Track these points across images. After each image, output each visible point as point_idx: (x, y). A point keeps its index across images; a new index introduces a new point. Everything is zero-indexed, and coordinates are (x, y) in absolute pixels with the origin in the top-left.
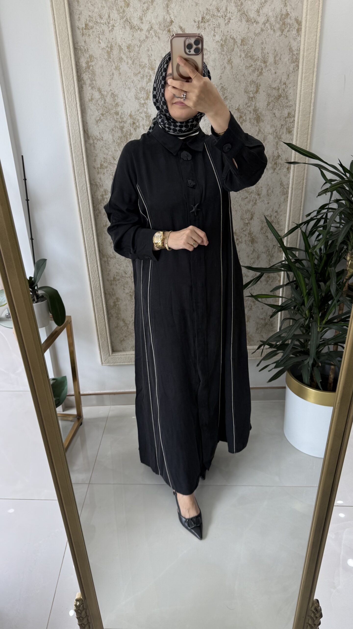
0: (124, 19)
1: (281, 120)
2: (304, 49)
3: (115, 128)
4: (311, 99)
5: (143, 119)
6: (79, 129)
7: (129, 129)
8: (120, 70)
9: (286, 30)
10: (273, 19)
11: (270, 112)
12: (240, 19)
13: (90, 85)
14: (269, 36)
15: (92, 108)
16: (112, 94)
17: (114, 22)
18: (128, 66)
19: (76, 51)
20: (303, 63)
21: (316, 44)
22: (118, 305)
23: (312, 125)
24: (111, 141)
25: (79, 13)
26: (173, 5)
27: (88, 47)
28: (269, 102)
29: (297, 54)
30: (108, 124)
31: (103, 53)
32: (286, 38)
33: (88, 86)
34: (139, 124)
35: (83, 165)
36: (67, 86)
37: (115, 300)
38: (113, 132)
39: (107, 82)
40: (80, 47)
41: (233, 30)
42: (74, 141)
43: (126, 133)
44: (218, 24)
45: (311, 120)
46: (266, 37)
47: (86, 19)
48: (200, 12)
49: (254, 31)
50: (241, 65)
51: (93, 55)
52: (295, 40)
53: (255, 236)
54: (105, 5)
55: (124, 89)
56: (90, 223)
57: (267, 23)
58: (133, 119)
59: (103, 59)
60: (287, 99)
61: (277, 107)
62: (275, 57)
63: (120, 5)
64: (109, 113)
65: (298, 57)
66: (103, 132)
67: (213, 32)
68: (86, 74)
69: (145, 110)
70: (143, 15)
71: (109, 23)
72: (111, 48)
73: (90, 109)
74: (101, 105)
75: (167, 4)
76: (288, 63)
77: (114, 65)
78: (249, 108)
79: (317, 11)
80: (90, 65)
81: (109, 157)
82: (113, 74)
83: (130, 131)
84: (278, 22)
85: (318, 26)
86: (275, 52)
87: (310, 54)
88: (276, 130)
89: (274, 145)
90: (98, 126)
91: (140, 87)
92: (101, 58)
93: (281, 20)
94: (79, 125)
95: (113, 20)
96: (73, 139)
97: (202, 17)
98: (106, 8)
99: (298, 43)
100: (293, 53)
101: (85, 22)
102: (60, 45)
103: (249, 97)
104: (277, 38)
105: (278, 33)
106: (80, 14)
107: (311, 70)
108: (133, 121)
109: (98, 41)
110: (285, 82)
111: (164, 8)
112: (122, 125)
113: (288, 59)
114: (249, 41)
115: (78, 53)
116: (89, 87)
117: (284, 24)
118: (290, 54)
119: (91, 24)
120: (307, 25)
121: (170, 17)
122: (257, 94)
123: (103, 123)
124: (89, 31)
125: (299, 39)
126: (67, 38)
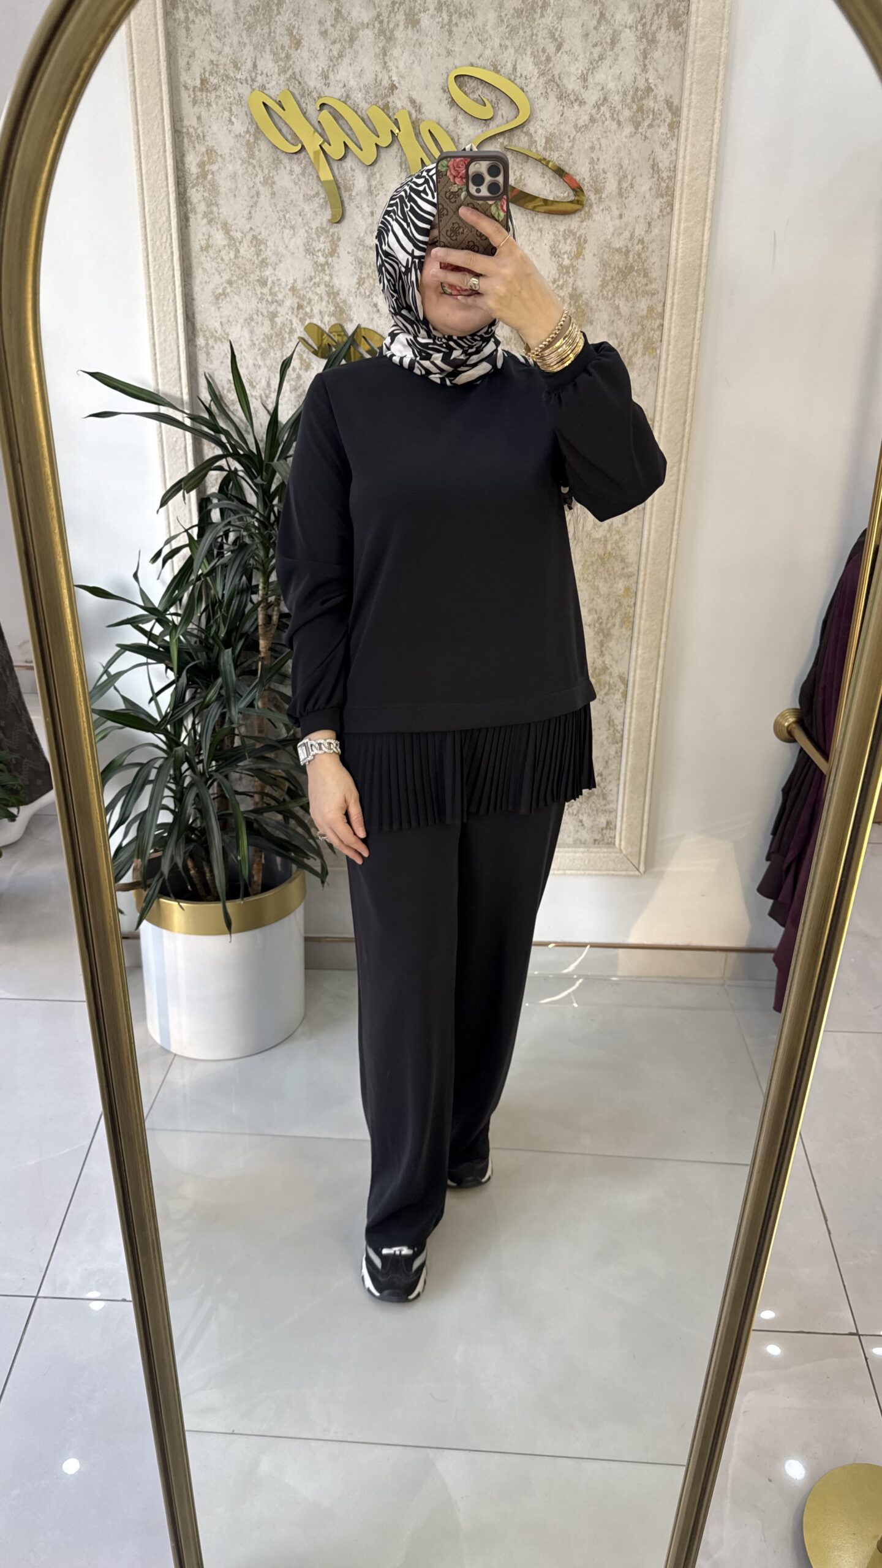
0: (288, 75)
1: (631, 322)
2: (684, 167)
3: (258, 315)
4: (699, 279)
5: (321, 299)
6: (176, 311)
7: (289, 318)
8: (274, 186)
9: (646, 124)
10: (616, 98)
11: (608, 302)
12: (544, 92)
14: (608, 133)
15: (207, 266)
17: (265, 79)
18: (293, 177)
19: (178, 137)
20: (681, 197)
21: (711, 157)
23: (700, 339)
25: (190, 53)
26: (396, 52)
27: (205, 131)
28: (605, 281)
29: (668, 177)
30: (241, 306)
31: (239, 146)
32: (645, 140)
33: (200, 216)
34: (312, 310)
36: (153, 212)
38: (253, 324)
39: (244, 210)
40: (188, 130)
42: (162, 339)
43: (281, 328)
45: (698, 325)
46: (600, 136)
47: (204, 69)
49: (574, 120)
51: (215, 148)
52: (665, 146)
54: (246, 40)
55: (280, 228)
57: (602, 104)
58: (299, 297)
59: (237, 160)
60: (646, 275)
61: (624, 293)
62: (620, 183)
63: (281, 43)
64: (246, 281)
65: (671, 184)
66: (229, 321)
68: (197, 190)
69: (327, 278)
70: (331, 69)
71: (253, 80)
73: (203, 268)
74: (227, 262)
76: (648, 196)
77: (260, 172)
79: (714, 87)
80: (208, 171)
82: (258, 193)
83: (292, 324)
84: (627, 105)
85: (714, 120)
86: (621, 171)
87: (696, 179)
90: (219, 308)
91: (317, 228)
92: (232, 157)
93: (634, 102)
95: (262, 73)
96: (159, 332)
98: (249, 48)
99: (671, 154)
100: (659, 176)
101: (201, 75)
102: (142, 120)
103: (561, 265)
104: (624, 140)
105: (628, 129)
106: (190, 57)
107: (699, 215)
108: (298, 303)
109: (228, 119)
110: (641, 238)
111: (377, 55)
112: (272, 308)
113: (648, 188)
114: (563, 141)
115: (183, 142)
116: (203, 219)
117: (640, 109)
118: (654, 177)
119: (214, 80)
120: (691, 116)
121: (390, 78)
122: (580, 261)
123: (231, 302)
124: (209, 95)
125: (673, 145)
126: (159, 107)
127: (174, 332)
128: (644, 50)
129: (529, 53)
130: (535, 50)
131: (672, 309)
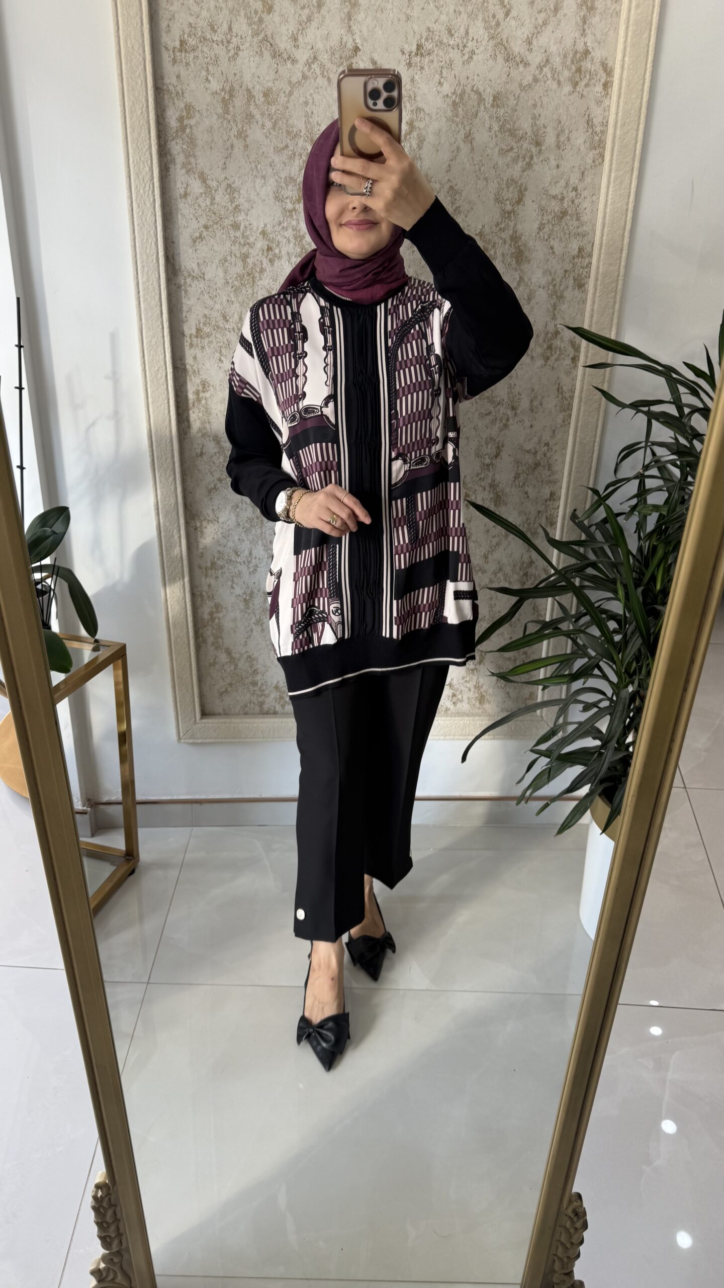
0: (260, 38)
1: (563, 260)
2: (616, 122)
3: (231, 256)
4: (626, 222)
5: (289, 242)
7: (260, 259)
8: (247, 140)
9: (583, 83)
10: (558, 59)
11: (544, 243)
12: (493, 55)
13: (184, 165)
14: (549, 92)
15: (185, 211)
16: (229, 186)
17: (239, 41)
18: (265, 131)
19: (160, 94)
20: (613, 150)
21: (641, 114)
22: (219, 618)
24: (220, 282)
25: (170, 16)
26: (361, 16)
27: (184, 88)
28: (542, 224)
29: (601, 132)
30: (216, 248)
31: (215, 102)
32: (582, 98)
33: (179, 166)
34: (280, 251)
35: (161, 327)
36: (137, 164)
37: (212, 608)
38: (227, 264)
39: (220, 161)
40: (168, 87)
41: (478, 75)
42: (145, 278)
43: (252, 268)
44: (448, 61)
45: (623, 264)
46: (542, 95)
47: (183, 31)
48: (415, 33)
49: (519, 80)
50: (492, 146)
51: (194, 104)
52: (599, 104)
53: (502, 491)
55: (252, 177)
56: (169, 448)
57: (545, 66)
58: (269, 240)
59: (213, 114)
60: (578, 219)
61: (558, 234)
62: (558, 136)
63: (254, 8)
64: (221, 226)
65: (603, 138)
66: (205, 262)
67: (437, 77)
68: (176, 143)
69: (294, 223)
70: (300, 32)
71: (229, 42)
72: (231, 93)
73: (182, 214)
74: (203, 208)
75: (348, 13)
76: (582, 148)
77: (234, 127)
78: (503, 234)
79: (646, 50)
80: (186, 125)
81: (216, 314)
82: (232, 146)
83: (262, 264)
84: (567, 67)
85: (645, 79)
86: (559, 126)
87: (627, 133)
88: (553, 280)
89: (548, 309)
90: (196, 250)
92: (209, 112)
93: (573, 63)
94: (157, 246)
95: (237, 36)
97: (418, 45)
98: (226, 11)
99: (605, 111)
100: (593, 130)
101: (180, 37)
103: (503, 210)
104: (563, 98)
105: (567, 88)
106: (170, 19)
107: (629, 165)
108: (268, 245)
109: (205, 77)
110: (575, 186)
111: (342, 20)
112: (244, 250)
113: (583, 140)
114: (507, 98)
115: (164, 99)
116: (182, 169)
117: (579, 70)
118: (588, 132)
119: (192, 42)
120: (624, 77)
121: (354, 40)
122: (520, 207)
123: (207, 245)
124: (187, 55)
125: (606, 102)
126: (142, 67)
127: (156, 272)
128: (584, 16)
129: (480, 19)
130: (486, 16)
131: (601, 249)
